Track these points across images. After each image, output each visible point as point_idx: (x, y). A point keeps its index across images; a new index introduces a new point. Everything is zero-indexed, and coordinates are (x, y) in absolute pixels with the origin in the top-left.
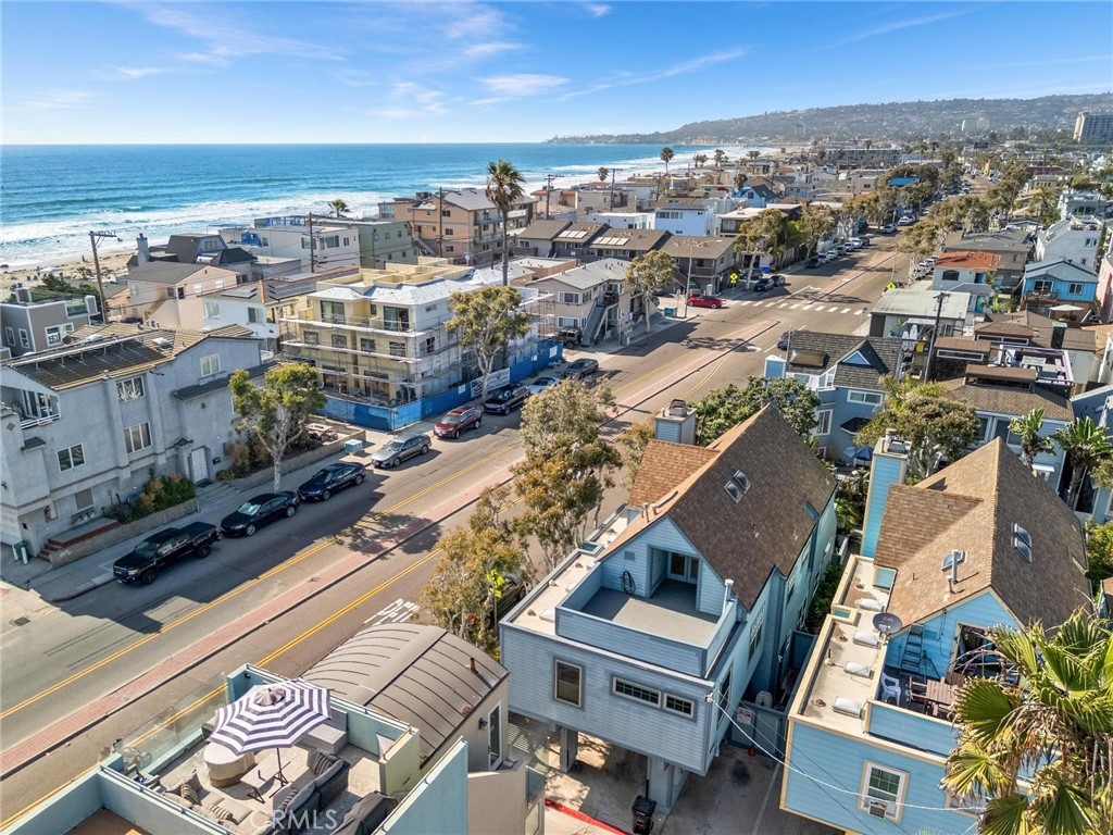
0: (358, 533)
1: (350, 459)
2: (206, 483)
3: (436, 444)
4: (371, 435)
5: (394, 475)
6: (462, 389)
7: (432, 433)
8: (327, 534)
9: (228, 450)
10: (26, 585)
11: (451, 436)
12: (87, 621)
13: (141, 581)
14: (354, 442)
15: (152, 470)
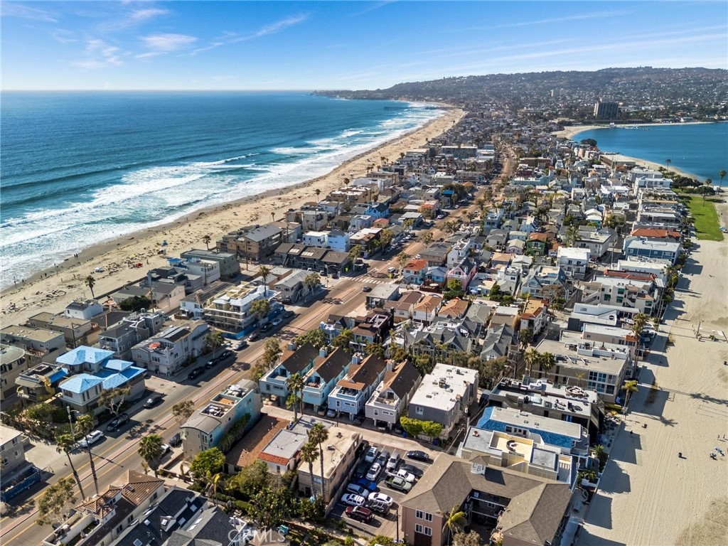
0: (233, 367)
1: (228, 348)
2: (198, 357)
3: (248, 343)
4: (232, 341)
5: (239, 352)
6: (255, 326)
7: (247, 340)
8: (227, 367)
9: (202, 349)
10: (172, 381)
11: (252, 340)
12: (187, 386)
13: (194, 379)
14: (229, 344)
15: (188, 356)
